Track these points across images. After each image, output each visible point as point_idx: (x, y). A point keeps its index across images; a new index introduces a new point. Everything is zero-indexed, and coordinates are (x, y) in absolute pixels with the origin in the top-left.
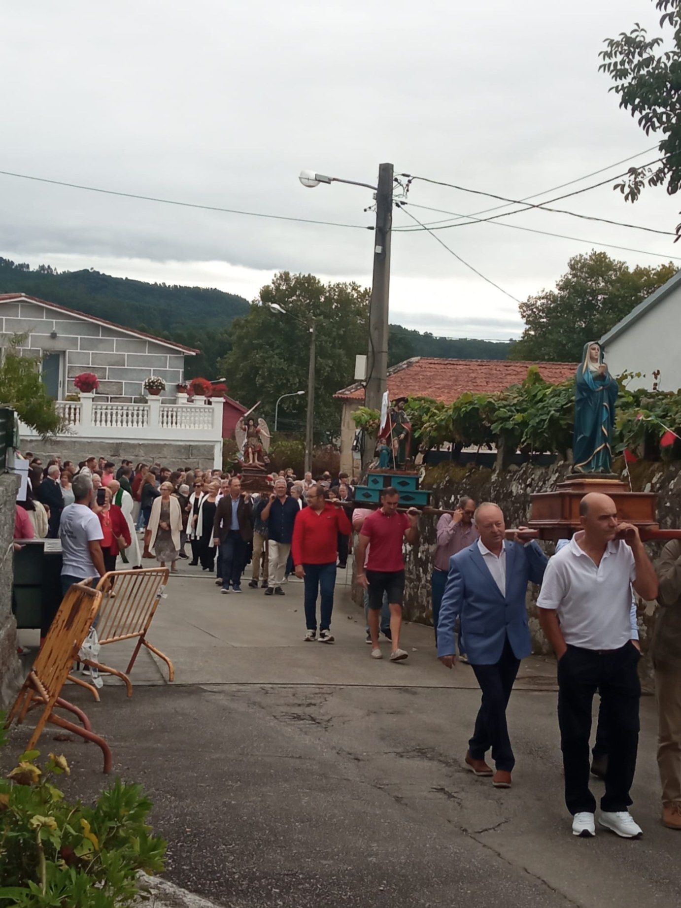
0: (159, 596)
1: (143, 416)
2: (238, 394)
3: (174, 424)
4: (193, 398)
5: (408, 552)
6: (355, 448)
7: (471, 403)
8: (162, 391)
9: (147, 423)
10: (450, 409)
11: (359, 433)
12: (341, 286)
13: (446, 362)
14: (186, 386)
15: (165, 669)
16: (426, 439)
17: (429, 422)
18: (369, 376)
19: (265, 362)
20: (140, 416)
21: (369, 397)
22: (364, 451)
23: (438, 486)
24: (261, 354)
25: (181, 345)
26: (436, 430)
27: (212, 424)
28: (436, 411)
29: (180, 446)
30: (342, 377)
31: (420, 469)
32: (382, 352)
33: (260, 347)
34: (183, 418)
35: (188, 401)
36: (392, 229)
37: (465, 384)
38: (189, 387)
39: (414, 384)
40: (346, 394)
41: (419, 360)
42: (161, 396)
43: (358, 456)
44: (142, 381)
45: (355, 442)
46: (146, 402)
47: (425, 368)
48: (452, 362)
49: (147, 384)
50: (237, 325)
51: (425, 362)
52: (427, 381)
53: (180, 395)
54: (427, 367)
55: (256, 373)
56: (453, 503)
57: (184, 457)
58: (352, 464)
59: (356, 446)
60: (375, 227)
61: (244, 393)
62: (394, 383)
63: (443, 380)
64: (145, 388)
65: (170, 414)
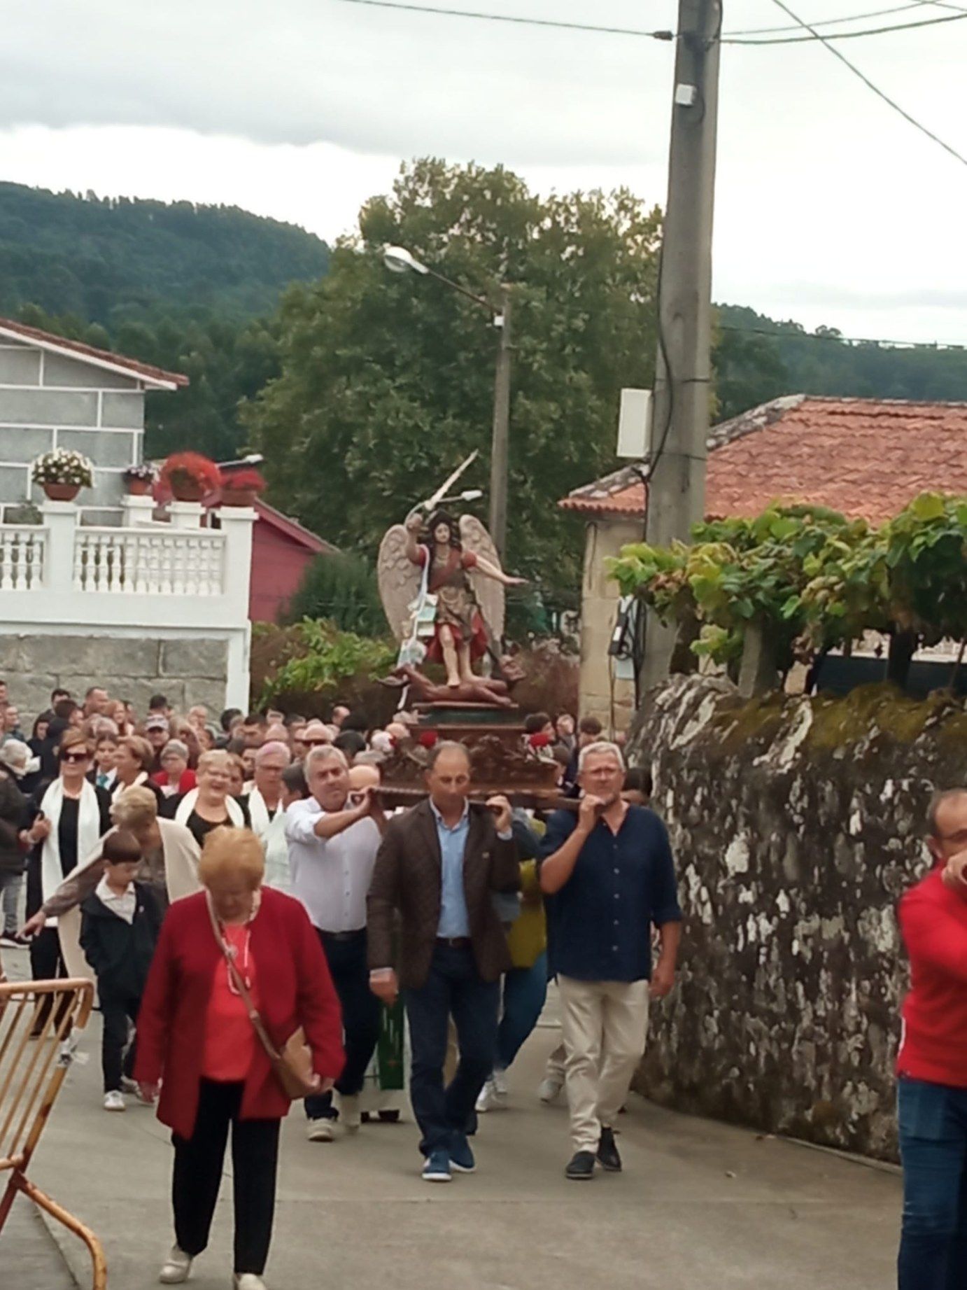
0: (66, 1058)
1: (29, 560)
2: (295, 499)
3: (116, 581)
4: (168, 509)
5: (763, 939)
6: (617, 649)
7: (939, 522)
8: (83, 489)
9: (41, 577)
10: (882, 539)
11: (630, 607)
12: (584, 199)
13: (877, 409)
14: (149, 477)
15: (81, 1260)
16: (813, 624)
17: (823, 574)
18: (656, 448)
19: (370, 411)
20: (22, 560)
21: (657, 506)
22: (642, 656)
23: (849, 755)
24: (360, 388)
25: (135, 362)
26: (841, 596)
27: (222, 582)
28: (841, 545)
29: (131, 641)
30: (586, 452)
31: (798, 706)
32: (695, 380)
33: (355, 367)
34: (142, 564)
35: (155, 518)
36: (723, 37)
37: (929, 471)
38: (157, 478)
39: (787, 471)
40: (595, 499)
41: (800, 404)
42: (80, 504)
43: (625, 670)
44: (28, 461)
45: (619, 631)
46: (39, 521)
47: (817, 424)
48: (892, 410)
49: (41, 470)
50: (293, 306)
51: (816, 409)
52: (822, 462)
53: (133, 500)
54: (822, 422)
55: (347, 442)
56: (890, 801)
57: (144, 673)
58: (609, 693)
59: (622, 642)
60: (675, 32)
61: (311, 497)
62: (730, 467)
63: (866, 459)
64: (34, 481)
65: (104, 552)
